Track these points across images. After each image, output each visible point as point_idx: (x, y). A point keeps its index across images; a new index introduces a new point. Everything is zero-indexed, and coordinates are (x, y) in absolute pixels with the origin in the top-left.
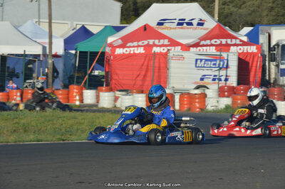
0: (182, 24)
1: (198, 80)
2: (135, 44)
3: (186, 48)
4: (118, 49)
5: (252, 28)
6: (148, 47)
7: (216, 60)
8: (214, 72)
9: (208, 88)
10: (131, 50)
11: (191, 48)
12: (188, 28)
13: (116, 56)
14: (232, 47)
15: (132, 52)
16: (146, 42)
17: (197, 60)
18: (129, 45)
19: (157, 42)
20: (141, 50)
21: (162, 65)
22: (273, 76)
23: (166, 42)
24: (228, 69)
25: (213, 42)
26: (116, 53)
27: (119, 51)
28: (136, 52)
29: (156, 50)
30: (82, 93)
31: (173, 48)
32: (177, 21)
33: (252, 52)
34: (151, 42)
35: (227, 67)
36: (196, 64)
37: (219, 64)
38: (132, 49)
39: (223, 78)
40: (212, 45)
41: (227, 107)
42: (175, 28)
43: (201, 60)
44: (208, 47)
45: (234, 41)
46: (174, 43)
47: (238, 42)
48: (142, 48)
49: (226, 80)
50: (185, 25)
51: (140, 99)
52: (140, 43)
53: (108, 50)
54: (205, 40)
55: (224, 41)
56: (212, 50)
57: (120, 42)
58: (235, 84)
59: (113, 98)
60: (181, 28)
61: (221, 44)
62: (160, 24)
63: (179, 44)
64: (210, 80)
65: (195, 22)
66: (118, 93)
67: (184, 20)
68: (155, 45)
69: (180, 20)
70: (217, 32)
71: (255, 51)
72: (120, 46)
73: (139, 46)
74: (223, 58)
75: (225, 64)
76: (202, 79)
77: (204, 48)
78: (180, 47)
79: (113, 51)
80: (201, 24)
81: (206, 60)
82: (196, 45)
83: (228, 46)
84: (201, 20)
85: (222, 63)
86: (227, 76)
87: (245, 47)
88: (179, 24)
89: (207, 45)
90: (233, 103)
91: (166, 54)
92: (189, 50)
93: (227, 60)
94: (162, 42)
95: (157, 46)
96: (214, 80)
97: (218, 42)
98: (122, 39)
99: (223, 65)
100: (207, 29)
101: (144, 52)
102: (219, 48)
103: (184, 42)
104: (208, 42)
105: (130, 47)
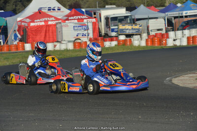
0: (50, 10)
1: (76, 36)
2: (38, 20)
3: (64, 21)
6: (46, 22)
9: (80, 39)
12: (54, 12)
14: (84, 20)
15: (39, 25)
16: (44, 20)
18: (36, 21)
19: (49, 19)
20: (43, 23)
23: (53, 19)
25: (74, 17)
27: (32, 24)
28: (41, 24)
29: (50, 23)
34: (46, 19)
35: (88, 29)
36: (74, 28)
37: (84, 28)
38: (38, 23)
39: (87, 34)
40: (75, 19)
43: (76, 26)
45: (84, 17)
46: (57, 19)
47: (86, 17)
49: (88, 35)
50: (52, 10)
52: (41, 20)
54: (70, 17)
55: (79, 17)
60: (51, 12)
63: (59, 19)
64: (81, 36)
68: (48, 21)
71: (95, 21)
72: (31, 22)
73: (41, 21)
74: (86, 25)
76: (77, 36)
81: (78, 26)
82: (68, 19)
83: (82, 19)
84: (59, 7)
87: (90, 19)
88: (49, 10)
89: (73, 20)
91: (55, 25)
94: (51, 19)
95: (50, 21)
96: (83, 35)
97: (77, 17)
99: (86, 28)
104: (72, 18)
105: (36, 22)
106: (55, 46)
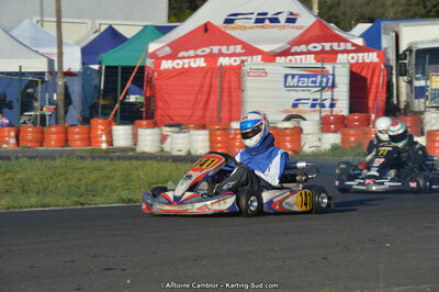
0: (262, 21)
1: (289, 107)
2: (191, 53)
3: (270, 57)
4: (164, 62)
5: (370, 25)
6: (211, 58)
7: (315, 76)
8: (313, 94)
9: (304, 119)
10: (186, 63)
11: (278, 58)
12: (272, 27)
13: (161, 73)
14: (340, 56)
15: (186, 66)
16: (207, 50)
17: (286, 76)
18: (181, 54)
19: (224, 49)
20: (201, 63)
21: (234, 85)
22: (403, 98)
23: (239, 49)
24: (335, 90)
25: (311, 47)
26: (162, 68)
27: (166, 65)
28: (193, 65)
29: (223, 61)
30: (111, 130)
31: (250, 58)
32: (254, 17)
33: (371, 63)
34: (216, 49)
35: (333, 86)
36: (285, 82)
37: (321, 82)
38: (186, 61)
39: (327, 103)
40: (309, 52)
41: (334, 148)
42: (253, 28)
43: (293, 76)
44: (303, 56)
45: (343, 46)
46: (251, 51)
47: (349, 47)
48: (202, 59)
49: (332, 106)
50: (267, 22)
51: (200, 137)
52: (199, 52)
53: (149, 63)
54: (298, 45)
55: (327, 46)
56: (310, 60)
57: (168, 50)
58: (345, 112)
59: (158, 137)
60: (262, 27)
61: (323, 51)
62: (228, 21)
63: (258, 52)
64: (307, 107)
65: (282, 18)
66: (166, 130)
67: (266, 14)
68: (221, 54)
69: (259, 14)
70: (317, 32)
71: (376, 60)
72: (167, 57)
73: (197, 56)
74: (327, 72)
75: (331, 81)
76: (295, 106)
77: (298, 57)
78: (260, 57)
79: (158, 65)
80: (291, 20)
81: (301, 76)
82: (285, 53)
83: (334, 53)
84: (292, 14)
85: (325, 80)
86: (333, 100)
87: (361, 55)
88: (258, 21)
89: (301, 53)
90: (344, 141)
91: (239, 67)
92: (274, 61)
93: (333, 75)
94: (232, 49)
95: (225, 55)
96: (313, 106)
97: (319, 47)
98: (170, 45)
99: (327, 82)
100: (301, 28)
101: (204, 65)
102: (321, 56)
103: (266, 48)
104: (303, 48)
105: (183, 58)
106: (163, 138)
